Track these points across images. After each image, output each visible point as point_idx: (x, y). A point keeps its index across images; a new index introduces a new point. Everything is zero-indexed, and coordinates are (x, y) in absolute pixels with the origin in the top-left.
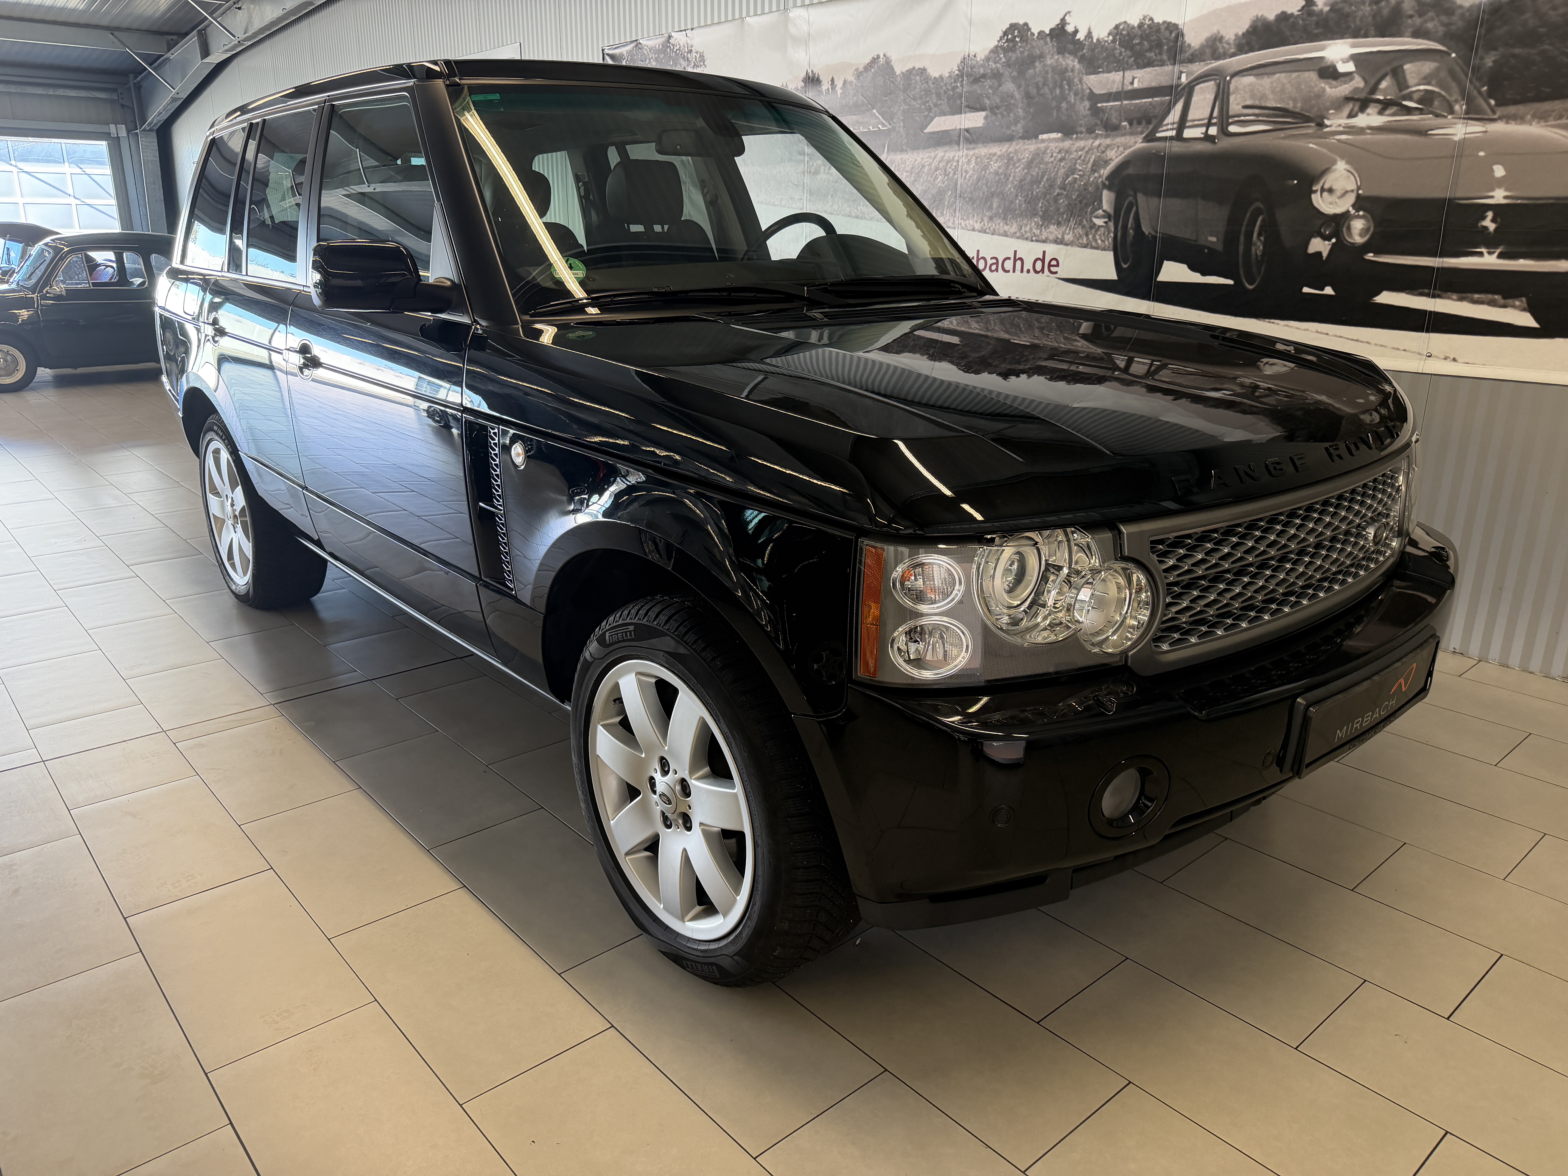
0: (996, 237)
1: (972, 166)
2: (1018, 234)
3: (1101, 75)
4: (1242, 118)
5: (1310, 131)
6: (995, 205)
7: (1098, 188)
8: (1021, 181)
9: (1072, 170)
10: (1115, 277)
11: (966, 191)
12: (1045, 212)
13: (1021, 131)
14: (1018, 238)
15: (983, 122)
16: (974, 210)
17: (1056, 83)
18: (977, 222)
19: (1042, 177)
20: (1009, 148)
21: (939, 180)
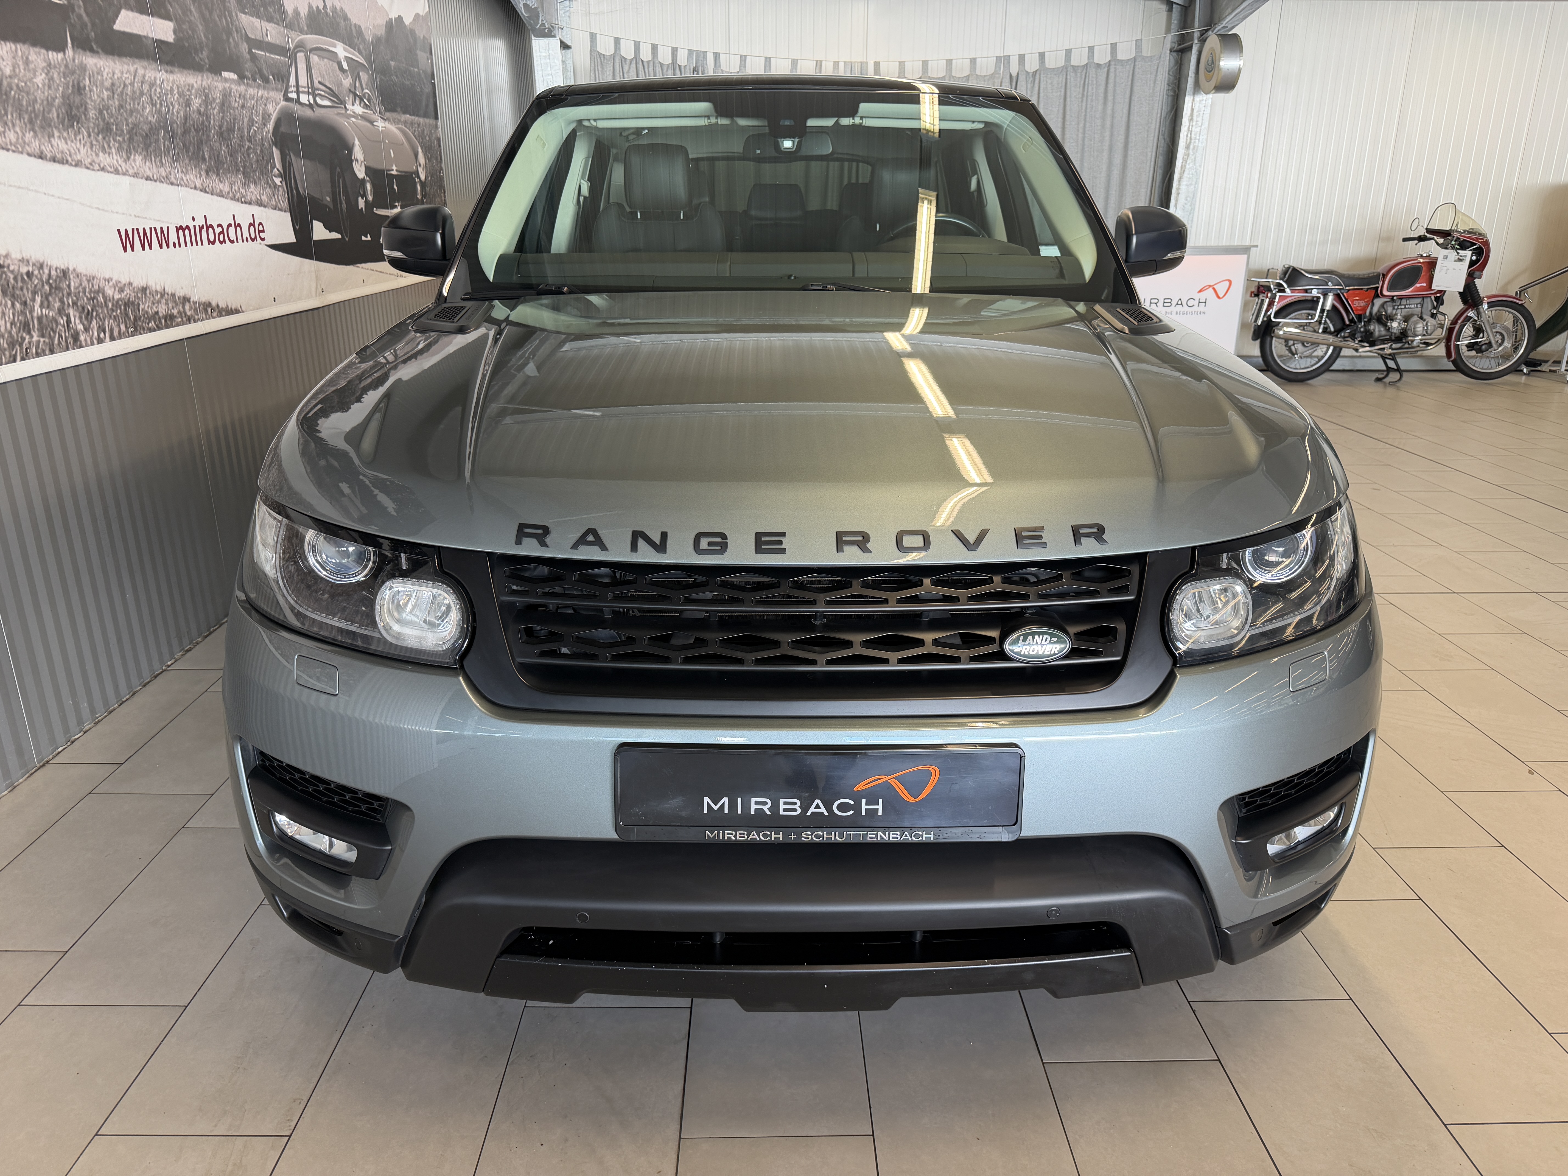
0: (215, 197)
1: (175, 98)
2: (231, 195)
3: (248, 16)
4: (320, 92)
5: (343, 111)
6: (207, 156)
7: (270, 145)
8: (220, 127)
9: (252, 122)
10: (293, 239)
11: (177, 134)
12: (244, 167)
13: (207, 61)
14: (232, 199)
15: (173, 37)
16: (190, 161)
17: (220, 10)
18: (196, 176)
19: (234, 126)
20: (202, 81)
21: (148, 110)
